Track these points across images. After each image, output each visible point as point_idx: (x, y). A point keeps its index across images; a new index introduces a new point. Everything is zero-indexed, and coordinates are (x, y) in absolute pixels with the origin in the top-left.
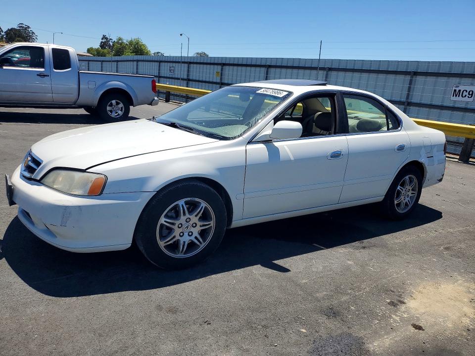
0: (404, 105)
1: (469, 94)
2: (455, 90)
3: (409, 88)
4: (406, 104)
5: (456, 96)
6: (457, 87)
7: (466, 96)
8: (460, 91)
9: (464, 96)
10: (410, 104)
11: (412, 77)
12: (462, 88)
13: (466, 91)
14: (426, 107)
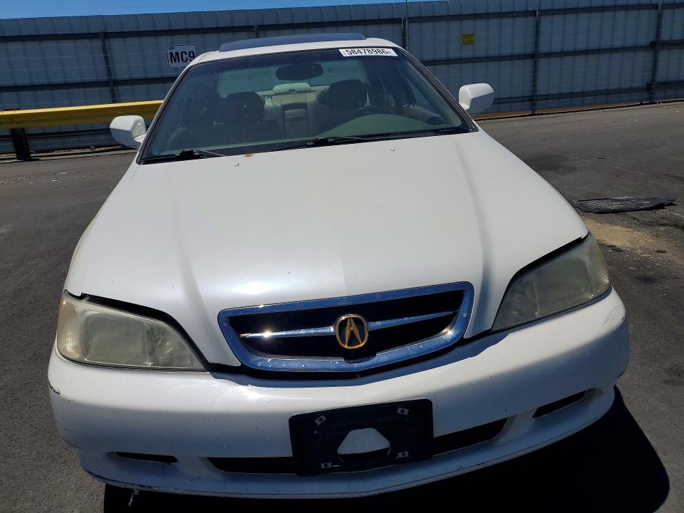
0: (109, 85)
1: (190, 57)
2: (171, 54)
3: (106, 59)
4: (111, 84)
5: (175, 61)
6: (172, 48)
7: (187, 59)
8: (177, 53)
9: (185, 59)
10: (117, 83)
11: (103, 41)
12: (179, 49)
13: (186, 54)
14: (143, 84)
